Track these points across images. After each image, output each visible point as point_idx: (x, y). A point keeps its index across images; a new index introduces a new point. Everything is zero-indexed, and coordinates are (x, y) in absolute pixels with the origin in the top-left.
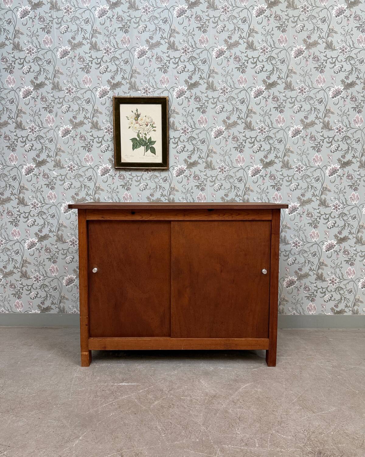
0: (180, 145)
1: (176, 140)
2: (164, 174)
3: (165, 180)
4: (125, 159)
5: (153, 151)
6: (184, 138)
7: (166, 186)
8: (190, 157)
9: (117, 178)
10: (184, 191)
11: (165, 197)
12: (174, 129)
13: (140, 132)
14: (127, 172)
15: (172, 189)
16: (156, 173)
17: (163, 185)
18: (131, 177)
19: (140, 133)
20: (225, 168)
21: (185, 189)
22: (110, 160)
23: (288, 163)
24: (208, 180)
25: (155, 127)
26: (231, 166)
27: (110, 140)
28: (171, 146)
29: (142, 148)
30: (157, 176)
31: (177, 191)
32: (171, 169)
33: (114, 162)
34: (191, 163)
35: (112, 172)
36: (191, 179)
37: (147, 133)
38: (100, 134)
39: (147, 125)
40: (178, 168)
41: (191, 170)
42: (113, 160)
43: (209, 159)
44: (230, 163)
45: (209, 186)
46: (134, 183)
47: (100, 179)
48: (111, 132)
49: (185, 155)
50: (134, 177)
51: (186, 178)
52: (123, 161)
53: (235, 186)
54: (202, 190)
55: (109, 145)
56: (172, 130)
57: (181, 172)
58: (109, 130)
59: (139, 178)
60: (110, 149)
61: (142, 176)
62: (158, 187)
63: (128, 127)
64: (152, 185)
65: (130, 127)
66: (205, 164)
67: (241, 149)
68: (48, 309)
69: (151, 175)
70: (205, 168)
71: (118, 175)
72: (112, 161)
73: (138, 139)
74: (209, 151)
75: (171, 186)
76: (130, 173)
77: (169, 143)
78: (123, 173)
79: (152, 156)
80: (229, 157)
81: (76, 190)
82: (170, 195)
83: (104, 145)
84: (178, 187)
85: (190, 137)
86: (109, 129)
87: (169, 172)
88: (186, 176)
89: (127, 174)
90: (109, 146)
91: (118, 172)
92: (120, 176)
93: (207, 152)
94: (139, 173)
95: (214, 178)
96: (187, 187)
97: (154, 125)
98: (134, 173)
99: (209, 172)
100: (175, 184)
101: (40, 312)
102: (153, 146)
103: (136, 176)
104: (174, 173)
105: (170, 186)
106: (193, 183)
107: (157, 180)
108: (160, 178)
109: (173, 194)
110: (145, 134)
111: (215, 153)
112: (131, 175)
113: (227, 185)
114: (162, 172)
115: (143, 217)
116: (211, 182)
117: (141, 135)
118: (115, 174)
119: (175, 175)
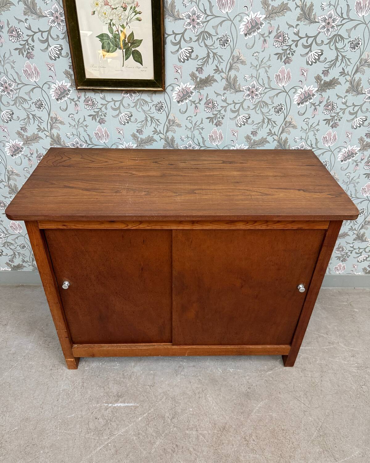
0: (185, 47)
1: (178, 38)
2: (157, 98)
3: (160, 108)
4: (91, 73)
5: (138, 58)
6: (191, 34)
7: (161, 117)
8: (200, 69)
9: (81, 103)
10: (190, 126)
11: (161, 135)
12: (173, 16)
13: (114, 21)
14: (97, 94)
15: (171, 123)
16: (145, 97)
17: (156, 115)
18: (104, 102)
19: (114, 25)
20: (257, 90)
21: (191, 123)
22: (66, 73)
23: (358, 84)
24: (228, 109)
25: (140, 13)
26: (267, 86)
27: (61, 36)
28: (169, 48)
29: (119, 53)
30: (146, 102)
31: (179, 126)
32: (168, 90)
33: (73, 78)
34: (201, 80)
35: (73, 94)
36: (202, 106)
37: (125, 25)
38: (43, 24)
39: (125, 9)
40: (180, 89)
41: (201, 91)
42: (72, 73)
43: (233, 73)
44: (266, 82)
45: (229, 119)
46: (110, 113)
47: (56, 107)
48: (62, 21)
49: (191, 66)
50: (109, 102)
51: (194, 105)
52: (88, 76)
53: (269, 120)
54: (218, 124)
55: (61, 46)
56: (171, 18)
57: (185, 95)
58: (57, 17)
59: (117, 104)
60: (64, 53)
61: (121, 101)
62: (149, 119)
63: (91, 13)
64: (139, 116)
65: (94, 13)
66: (224, 82)
67: (287, 57)
68: (19, 267)
69: (136, 98)
70: (224, 89)
71: (83, 98)
72: (71, 76)
73: (110, 35)
74: (233, 60)
75: (169, 118)
76: (101, 95)
77: (165, 43)
78: (91, 95)
79: (137, 67)
80: (266, 72)
81: (22, 123)
82: (167, 131)
83: (53, 45)
84: (180, 119)
85: (201, 33)
86: (58, 15)
87: (166, 95)
88: (194, 102)
89: (97, 97)
90: (62, 49)
91: (82, 94)
92: (86, 101)
93: (231, 60)
94: (117, 97)
95: (237, 106)
96: (194, 120)
97: (138, 9)
98: (109, 97)
99: (231, 96)
100: (175, 114)
101: (10, 270)
102: (137, 49)
103: (113, 100)
104: (175, 96)
105: (167, 117)
106: (204, 113)
107: (146, 108)
108: (151, 105)
109: (172, 131)
110: (123, 26)
111: (243, 63)
112: (104, 99)
113: (257, 117)
114: (154, 95)
115: (128, 225)
116: (233, 112)
117: (114, 28)
118: (79, 98)
119: (175, 101)
